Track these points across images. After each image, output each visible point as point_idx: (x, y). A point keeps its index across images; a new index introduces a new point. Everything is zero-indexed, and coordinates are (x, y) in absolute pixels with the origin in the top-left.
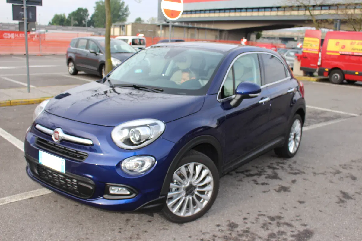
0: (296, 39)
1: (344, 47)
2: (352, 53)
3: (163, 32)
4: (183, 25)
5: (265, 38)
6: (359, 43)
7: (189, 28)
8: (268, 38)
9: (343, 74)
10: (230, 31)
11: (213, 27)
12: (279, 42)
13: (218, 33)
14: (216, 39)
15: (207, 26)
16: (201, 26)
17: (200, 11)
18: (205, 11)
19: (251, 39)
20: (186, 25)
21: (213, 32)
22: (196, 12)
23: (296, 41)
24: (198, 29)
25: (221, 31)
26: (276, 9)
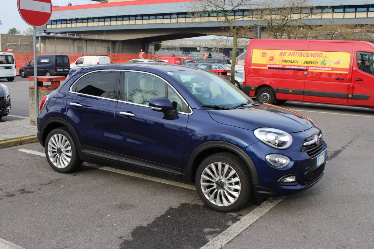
0: (198, 49)
1: (272, 59)
2: (283, 65)
3: (42, 45)
4: (68, 36)
5: (164, 49)
6: (290, 53)
7: (75, 40)
8: (168, 49)
9: (273, 93)
10: (124, 42)
11: (103, 37)
12: (181, 52)
13: (110, 46)
14: (108, 52)
15: (96, 37)
16: (90, 37)
17: (88, 19)
18: (93, 19)
19: (150, 50)
20: (71, 36)
21: (105, 44)
22: (82, 20)
23: (199, 51)
24: (86, 40)
25: (114, 42)
26: (176, 16)
